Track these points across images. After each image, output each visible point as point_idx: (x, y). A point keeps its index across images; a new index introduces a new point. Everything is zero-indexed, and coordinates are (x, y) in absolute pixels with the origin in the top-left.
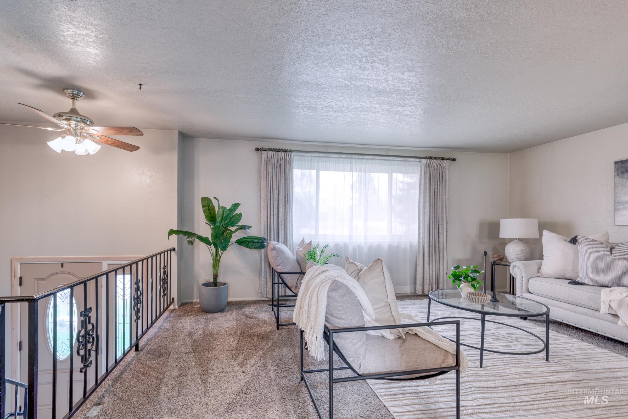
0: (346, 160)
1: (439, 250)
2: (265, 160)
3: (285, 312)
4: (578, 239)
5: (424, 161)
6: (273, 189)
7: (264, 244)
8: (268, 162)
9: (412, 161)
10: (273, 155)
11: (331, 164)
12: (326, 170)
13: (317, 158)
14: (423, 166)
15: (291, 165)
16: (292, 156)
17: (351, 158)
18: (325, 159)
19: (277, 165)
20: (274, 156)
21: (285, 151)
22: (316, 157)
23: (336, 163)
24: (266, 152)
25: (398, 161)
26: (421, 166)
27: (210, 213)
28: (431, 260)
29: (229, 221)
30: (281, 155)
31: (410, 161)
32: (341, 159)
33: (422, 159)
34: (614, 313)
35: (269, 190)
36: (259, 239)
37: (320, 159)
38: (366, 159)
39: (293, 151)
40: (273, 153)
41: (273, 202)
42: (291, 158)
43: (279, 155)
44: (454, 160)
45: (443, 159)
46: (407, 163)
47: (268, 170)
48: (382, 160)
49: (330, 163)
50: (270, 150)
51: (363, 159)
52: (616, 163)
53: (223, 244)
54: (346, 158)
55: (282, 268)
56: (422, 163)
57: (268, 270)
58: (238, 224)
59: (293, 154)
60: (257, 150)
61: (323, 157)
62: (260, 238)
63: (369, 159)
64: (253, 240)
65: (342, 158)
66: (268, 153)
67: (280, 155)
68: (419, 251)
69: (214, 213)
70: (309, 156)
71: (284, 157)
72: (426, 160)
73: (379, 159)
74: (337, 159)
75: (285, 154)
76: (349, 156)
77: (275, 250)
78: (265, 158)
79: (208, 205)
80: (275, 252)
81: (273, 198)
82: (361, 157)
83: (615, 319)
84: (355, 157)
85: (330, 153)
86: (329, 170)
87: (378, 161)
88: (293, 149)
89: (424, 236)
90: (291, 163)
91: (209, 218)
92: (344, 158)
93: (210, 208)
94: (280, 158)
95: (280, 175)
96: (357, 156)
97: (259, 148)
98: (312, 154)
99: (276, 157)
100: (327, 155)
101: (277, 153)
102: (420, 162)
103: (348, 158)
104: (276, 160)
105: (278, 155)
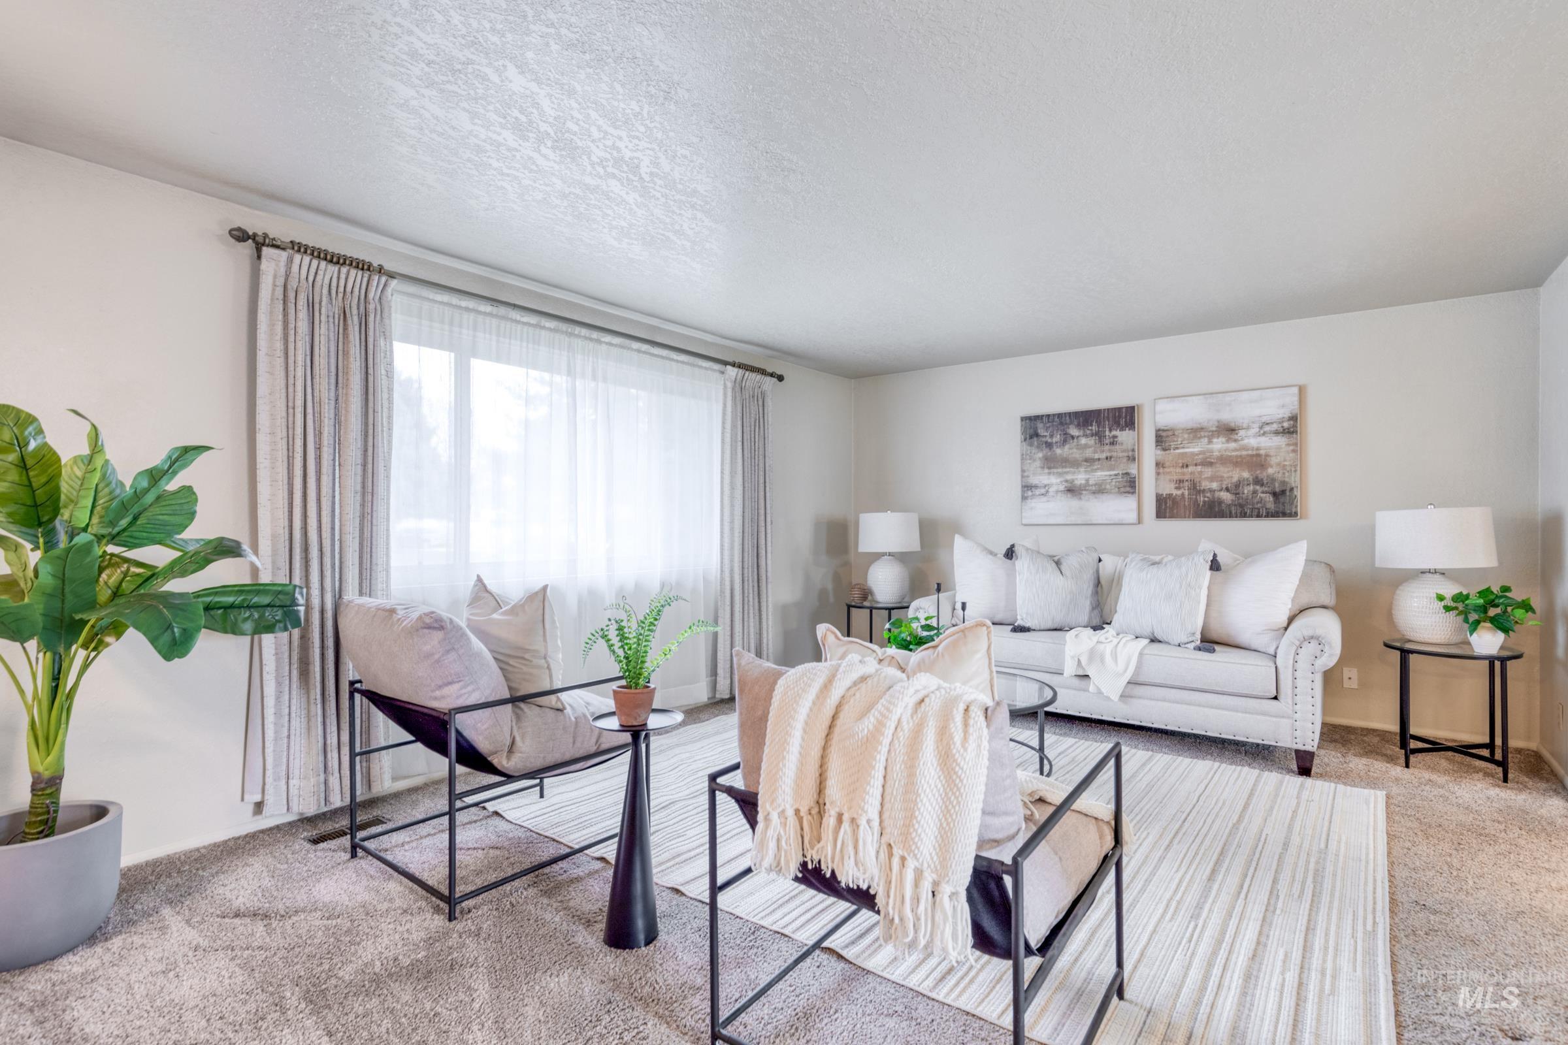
0: (557, 336)
1: (759, 586)
2: (275, 285)
3: (406, 847)
4: (1016, 549)
5: (732, 372)
6: (317, 399)
7: (298, 611)
8: (291, 295)
9: (706, 368)
10: (313, 270)
11: (513, 342)
12: (498, 359)
13: (472, 316)
14: (729, 385)
15: (386, 321)
16: (389, 290)
17: (571, 335)
18: (494, 321)
19: (331, 314)
20: (319, 278)
21: (363, 266)
22: (467, 309)
23: (528, 342)
24: (284, 255)
25: (677, 361)
26: (725, 384)
27: (30, 485)
28: (746, 612)
29: (131, 524)
30: (347, 279)
31: (700, 367)
32: (543, 332)
33: (729, 367)
34: (1081, 674)
35: (299, 402)
36: (280, 592)
37: (480, 318)
38: (607, 343)
39: (391, 276)
40: (315, 262)
41: (319, 448)
42: (384, 298)
43: (339, 278)
44: (780, 378)
45: (763, 372)
46: (696, 370)
47: (292, 326)
48: (645, 352)
49: (510, 338)
50: (299, 248)
51: (598, 341)
52: (1023, 419)
53: (170, 627)
54: (555, 330)
55: (464, 691)
56: (727, 376)
57: (293, 708)
58: (186, 535)
59: (394, 283)
60: (240, 235)
61: (490, 314)
62: (280, 588)
63: (616, 345)
64: (249, 598)
65: (544, 328)
66: (290, 260)
67: (343, 276)
68: (722, 592)
69: (53, 484)
70: (441, 303)
71: (356, 290)
72: (736, 370)
73: (639, 351)
74: (531, 330)
75: (365, 280)
76: (564, 326)
77: (442, 628)
78: (275, 277)
79: (22, 444)
80: (439, 635)
81: (319, 434)
82: (595, 335)
83: (1083, 683)
84: (580, 332)
85: (515, 306)
86: (508, 362)
87: (635, 355)
88: (389, 266)
89: (732, 555)
90: (386, 315)
91: (23, 509)
92: (550, 329)
93: (29, 463)
94: (341, 289)
95: (341, 352)
96: (584, 332)
97: (251, 233)
98: (454, 299)
99: (327, 281)
100: (502, 310)
101: (333, 269)
102: (723, 373)
103: (562, 332)
104: (325, 291)
105: (335, 275)
